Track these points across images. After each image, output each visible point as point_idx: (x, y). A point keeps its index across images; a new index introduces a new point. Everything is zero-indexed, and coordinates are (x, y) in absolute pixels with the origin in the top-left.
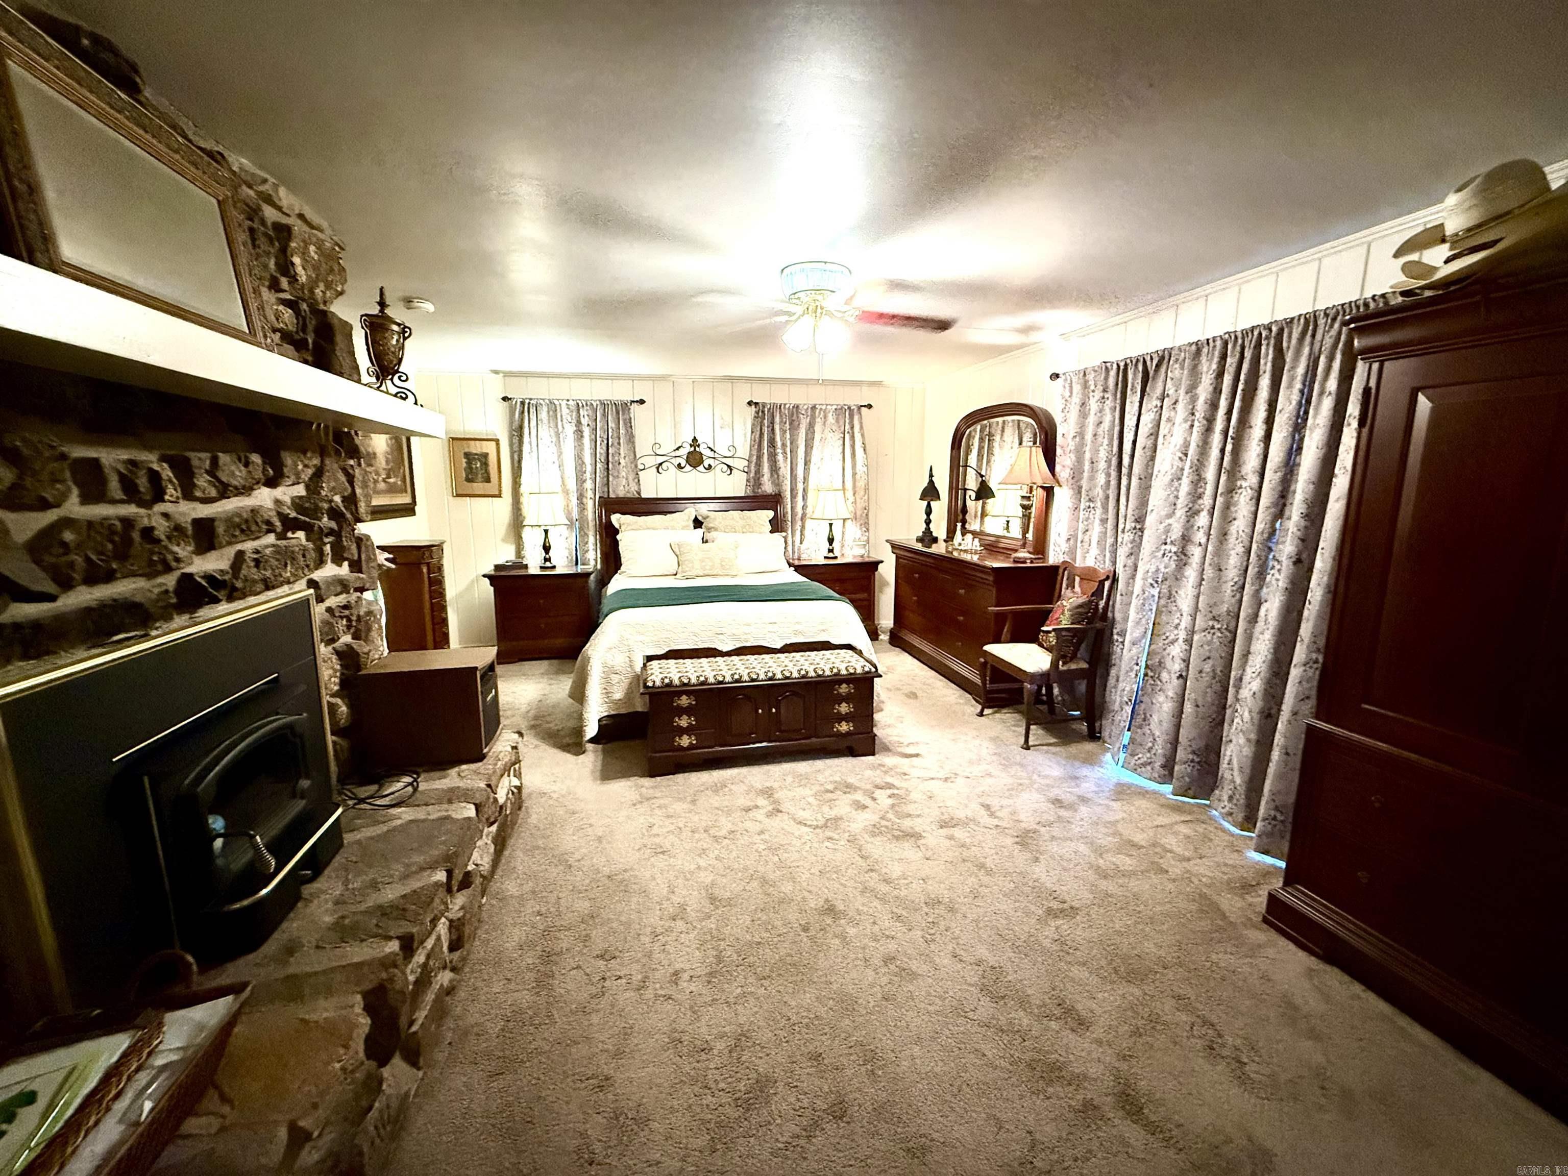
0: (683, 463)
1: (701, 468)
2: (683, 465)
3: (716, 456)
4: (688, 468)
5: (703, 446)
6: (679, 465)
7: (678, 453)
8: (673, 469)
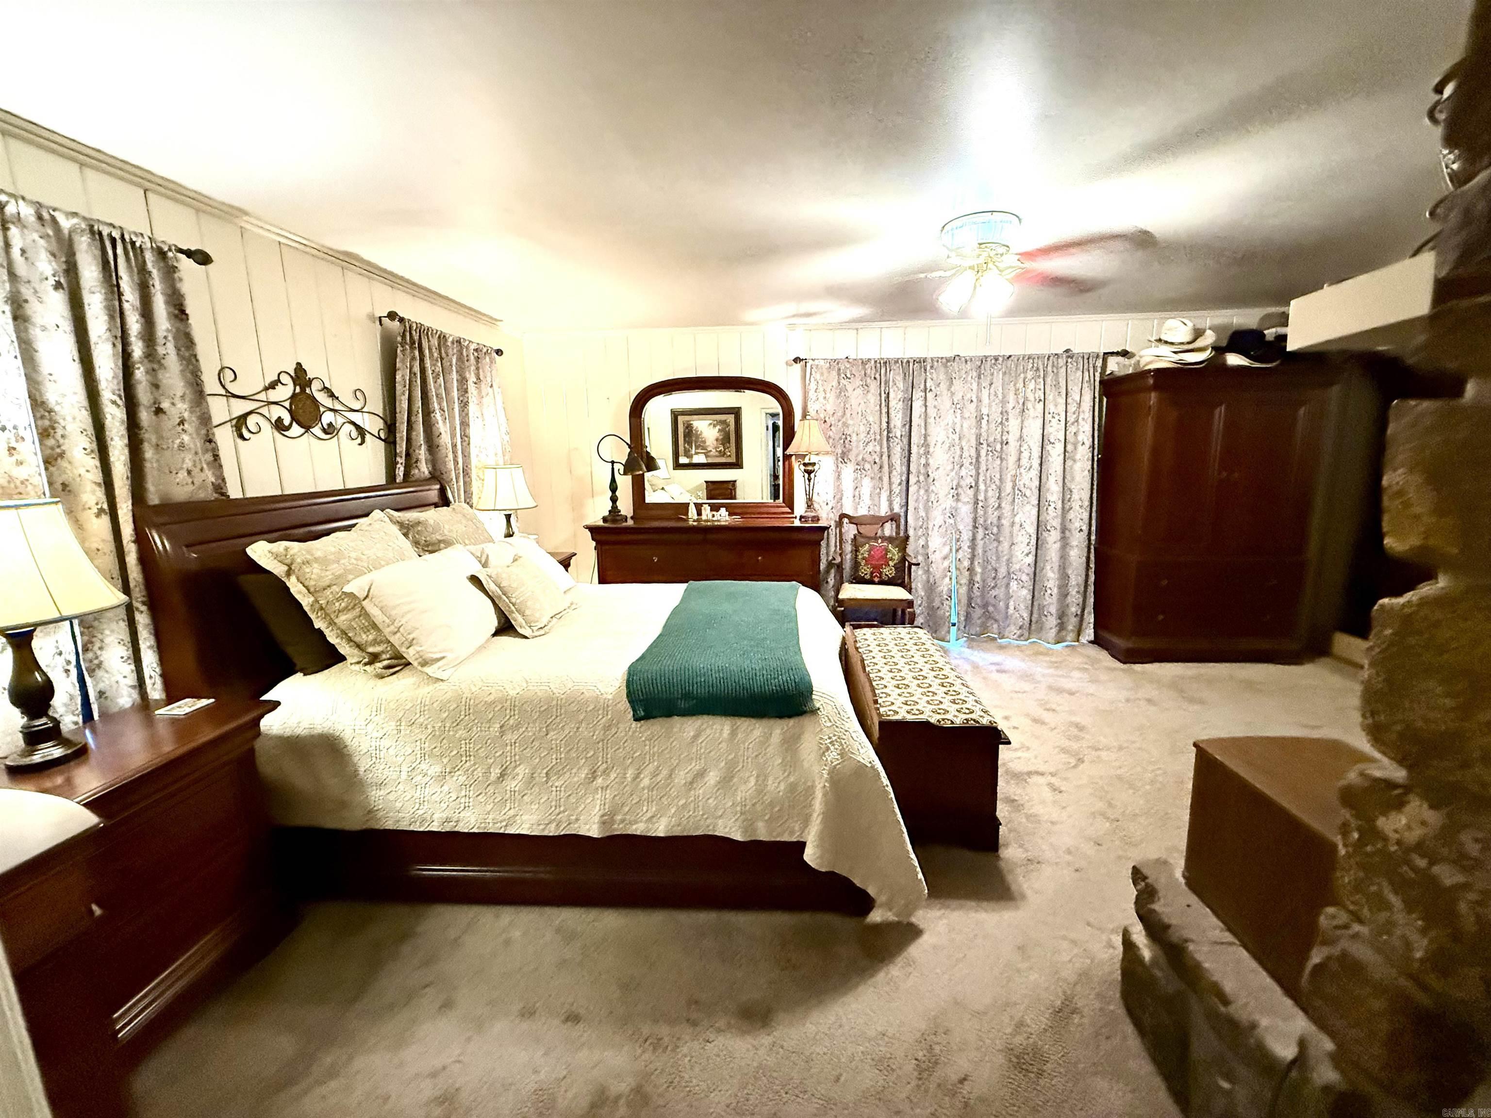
0: (287, 419)
1: (317, 430)
2: (287, 422)
3: (338, 407)
4: (296, 430)
5: (316, 386)
6: (279, 420)
7: (273, 395)
8: (267, 429)
